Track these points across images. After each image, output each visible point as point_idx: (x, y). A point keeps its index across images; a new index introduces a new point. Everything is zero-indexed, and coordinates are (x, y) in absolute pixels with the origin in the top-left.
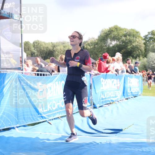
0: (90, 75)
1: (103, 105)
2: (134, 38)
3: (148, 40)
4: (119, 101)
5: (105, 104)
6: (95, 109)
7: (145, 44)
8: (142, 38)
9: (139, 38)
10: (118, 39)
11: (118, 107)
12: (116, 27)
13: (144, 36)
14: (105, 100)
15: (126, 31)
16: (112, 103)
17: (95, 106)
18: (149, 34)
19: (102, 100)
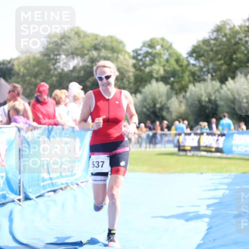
0: (19, 130)
1: (45, 193)
2: (115, 55)
3: (141, 60)
4: (79, 183)
5: (49, 190)
6: (28, 202)
7: (134, 66)
8: (128, 54)
9: (124, 55)
10: (82, 56)
11: (75, 197)
12: (76, 30)
13: (133, 51)
14: (50, 182)
15: (97, 39)
16: (65, 188)
17: (28, 196)
18: (144, 46)
19: (43, 182)
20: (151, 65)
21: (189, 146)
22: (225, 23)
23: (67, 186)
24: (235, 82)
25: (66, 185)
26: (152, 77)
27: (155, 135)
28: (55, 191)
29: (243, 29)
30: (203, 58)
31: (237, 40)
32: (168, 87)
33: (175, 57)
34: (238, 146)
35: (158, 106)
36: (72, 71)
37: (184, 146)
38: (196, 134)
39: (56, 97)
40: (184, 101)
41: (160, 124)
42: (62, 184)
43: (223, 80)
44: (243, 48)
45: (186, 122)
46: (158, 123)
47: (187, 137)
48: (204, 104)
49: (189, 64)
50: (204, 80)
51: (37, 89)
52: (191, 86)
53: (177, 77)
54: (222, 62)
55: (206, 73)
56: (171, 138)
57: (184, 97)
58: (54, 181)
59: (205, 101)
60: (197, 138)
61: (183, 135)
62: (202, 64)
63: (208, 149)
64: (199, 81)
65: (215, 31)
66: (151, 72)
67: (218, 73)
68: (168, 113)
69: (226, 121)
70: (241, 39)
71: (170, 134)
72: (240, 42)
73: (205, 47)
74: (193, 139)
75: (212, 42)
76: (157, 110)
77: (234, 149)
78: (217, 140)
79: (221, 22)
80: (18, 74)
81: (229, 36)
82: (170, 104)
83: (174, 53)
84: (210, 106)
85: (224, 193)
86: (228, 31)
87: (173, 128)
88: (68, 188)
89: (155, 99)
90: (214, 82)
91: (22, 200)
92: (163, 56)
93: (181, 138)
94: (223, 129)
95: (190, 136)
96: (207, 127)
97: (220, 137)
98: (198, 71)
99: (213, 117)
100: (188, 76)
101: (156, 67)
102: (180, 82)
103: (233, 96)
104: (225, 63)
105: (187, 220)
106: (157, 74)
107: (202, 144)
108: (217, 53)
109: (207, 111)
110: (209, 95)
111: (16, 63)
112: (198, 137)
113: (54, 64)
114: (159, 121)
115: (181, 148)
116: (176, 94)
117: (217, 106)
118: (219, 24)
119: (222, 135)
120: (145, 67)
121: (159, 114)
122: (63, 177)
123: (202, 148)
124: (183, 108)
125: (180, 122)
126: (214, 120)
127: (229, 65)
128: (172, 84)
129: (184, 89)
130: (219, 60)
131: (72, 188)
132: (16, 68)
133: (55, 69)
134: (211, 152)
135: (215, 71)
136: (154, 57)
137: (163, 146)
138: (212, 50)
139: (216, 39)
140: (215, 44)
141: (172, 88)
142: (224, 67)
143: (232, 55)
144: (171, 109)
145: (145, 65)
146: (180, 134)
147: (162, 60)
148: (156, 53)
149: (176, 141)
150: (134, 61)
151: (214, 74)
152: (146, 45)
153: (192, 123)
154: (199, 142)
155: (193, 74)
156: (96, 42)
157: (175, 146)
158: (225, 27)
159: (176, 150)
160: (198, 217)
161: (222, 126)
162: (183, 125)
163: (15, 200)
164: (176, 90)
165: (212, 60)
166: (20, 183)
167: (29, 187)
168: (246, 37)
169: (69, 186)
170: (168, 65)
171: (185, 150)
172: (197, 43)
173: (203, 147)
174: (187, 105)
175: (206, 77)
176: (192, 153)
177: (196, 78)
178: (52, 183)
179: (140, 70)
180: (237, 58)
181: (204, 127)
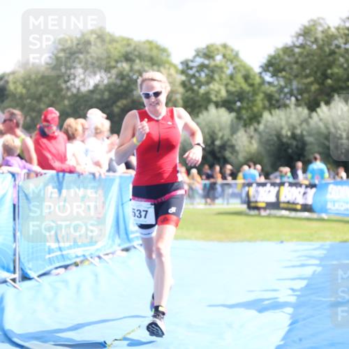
1: (51, 270)
4: (101, 255)
5: (58, 265)
6: (27, 283)
7: (183, 84)
8: (175, 67)
9: (169, 69)
10: (108, 69)
11: (96, 276)
13: (182, 63)
14: (59, 253)
15: (129, 45)
16: (82, 262)
17: (26, 273)
18: (197, 55)
19: (49, 253)
20: (208, 83)
21: (263, 202)
22: (315, 23)
23: (85, 259)
24: (329, 109)
25: (82, 258)
26: (209, 101)
27: (213, 186)
28: (66, 267)
29: (342, 31)
30: (284, 73)
31: (333, 47)
32: (233, 115)
33: (243, 72)
34: (334, 202)
35: (218, 143)
36: (92, 92)
37: (256, 202)
38: (273, 184)
39: (69, 129)
40: (256, 136)
41: (221, 169)
42: (77, 257)
43: (313, 106)
44: (342, 60)
45: (259, 167)
46: (218, 168)
47: (261, 189)
48: (285, 140)
49: (263, 82)
50: (286, 106)
51: (43, 117)
52: (266, 115)
53: (246, 101)
54: (311, 79)
55: (288, 96)
56: (237, 190)
57: (256, 130)
58: (64, 253)
59: (287, 136)
60: (274, 190)
61: (254, 185)
62: (282, 83)
63: (291, 207)
64: (279, 107)
65: (300, 35)
66: (207, 93)
67: (306, 95)
68: (232, 153)
69: (318, 165)
70: (338, 47)
71: (236, 184)
72: (337, 50)
73: (286, 58)
74: (269, 192)
75: (297, 50)
76: (217, 149)
77: (329, 206)
78: (305, 194)
79: (309, 22)
80: (14, 95)
81: (321, 42)
82: (236, 140)
83: (241, 66)
84: (294, 143)
85: (315, 271)
86: (320, 35)
87: (240, 175)
88: (87, 263)
89: (214, 132)
90: (300, 109)
91: (17, 280)
92: (225, 70)
93: (252, 190)
94: (313, 178)
95: (265, 188)
96: (289, 174)
97: (309, 190)
98: (276, 92)
99: (299, 160)
100: (262, 100)
101: (214, 86)
102: (251, 108)
103: (327, 128)
104: (316, 81)
105: (260, 311)
106: (216, 96)
107: (282, 199)
108: (303, 66)
109: (290, 151)
110: (293, 128)
111: (11, 79)
112: (277, 188)
113: (66, 82)
114: (219, 164)
115: (252, 206)
116: (245, 126)
117: (304, 144)
118: (307, 24)
119: (312, 186)
120: (200, 87)
121: (219, 155)
122: (79, 247)
123: (282, 205)
124: (255, 146)
125: (250, 167)
126: (300, 164)
127: (322, 84)
128: (238, 111)
129: (256, 118)
130: (307, 76)
131: (92, 263)
132: (11, 87)
133: (68, 89)
134: (295, 210)
135: (301, 92)
136: (213, 72)
137: (226, 202)
138: (296, 62)
139: (302, 46)
140: (301, 54)
141: (239, 118)
142: (314, 87)
143: (326, 70)
144: (237, 148)
145: (200, 84)
146: (250, 185)
147: (224, 76)
148: (216, 66)
149: (244, 195)
150: (183, 78)
151: (299, 97)
152: (201, 54)
153: (268, 168)
154: (278, 196)
155: (269, 97)
156: (129, 49)
157: (243, 202)
158: (316, 29)
159: (244, 207)
160: (276, 306)
161: (311, 172)
162: (254, 172)
163: (8, 280)
164: (245, 120)
165: (296, 76)
166: (15, 255)
167: (28, 261)
168: (345, 44)
169: (87, 259)
170: (232, 83)
171: (258, 208)
172: (275, 51)
173: (284, 203)
174: (260, 142)
175: (288, 102)
176: (268, 212)
177: (274, 103)
178: (62, 255)
179: (193, 90)
180: (332, 74)
181: (286, 174)
